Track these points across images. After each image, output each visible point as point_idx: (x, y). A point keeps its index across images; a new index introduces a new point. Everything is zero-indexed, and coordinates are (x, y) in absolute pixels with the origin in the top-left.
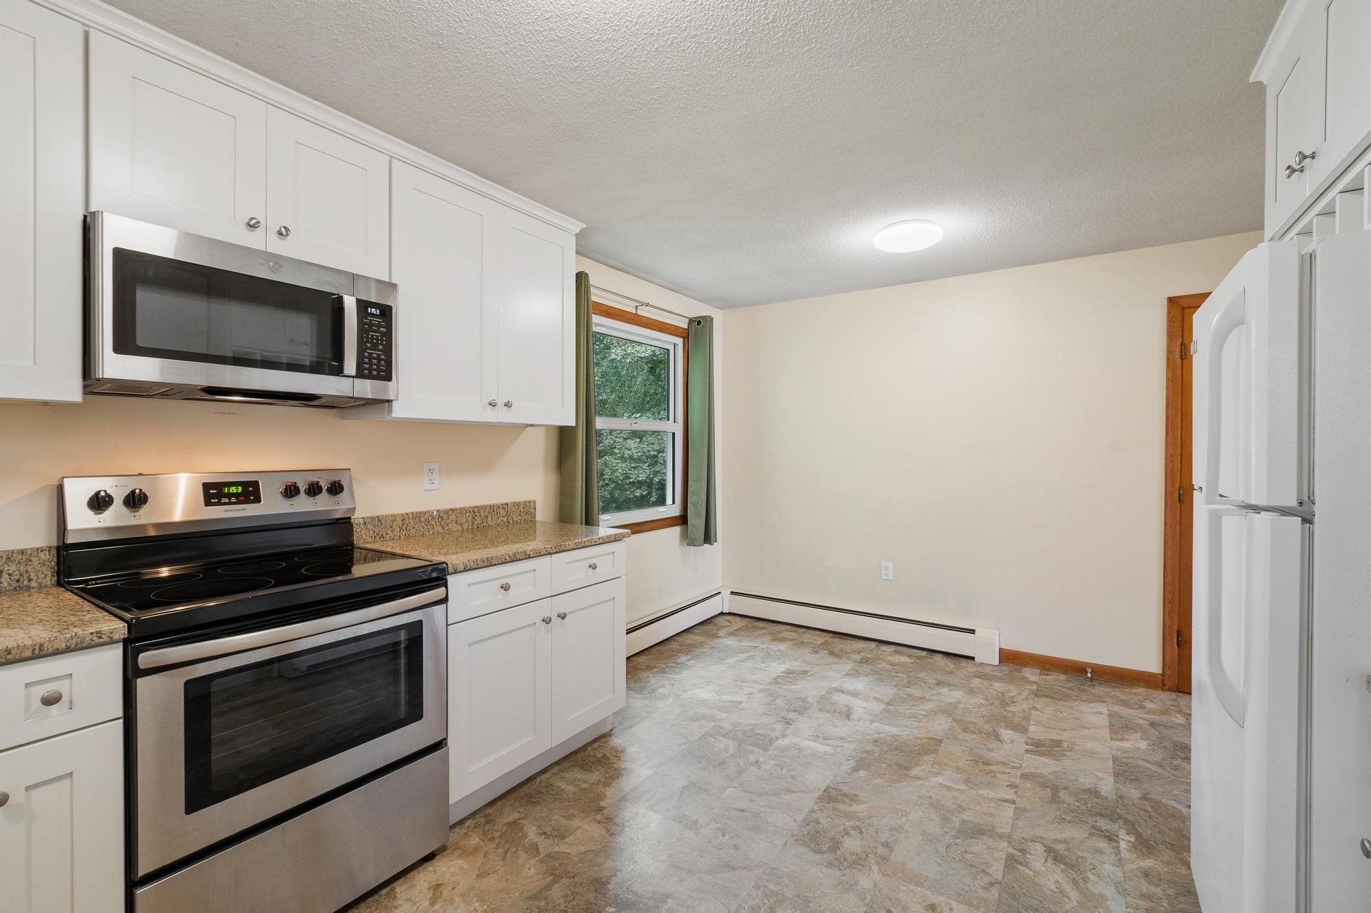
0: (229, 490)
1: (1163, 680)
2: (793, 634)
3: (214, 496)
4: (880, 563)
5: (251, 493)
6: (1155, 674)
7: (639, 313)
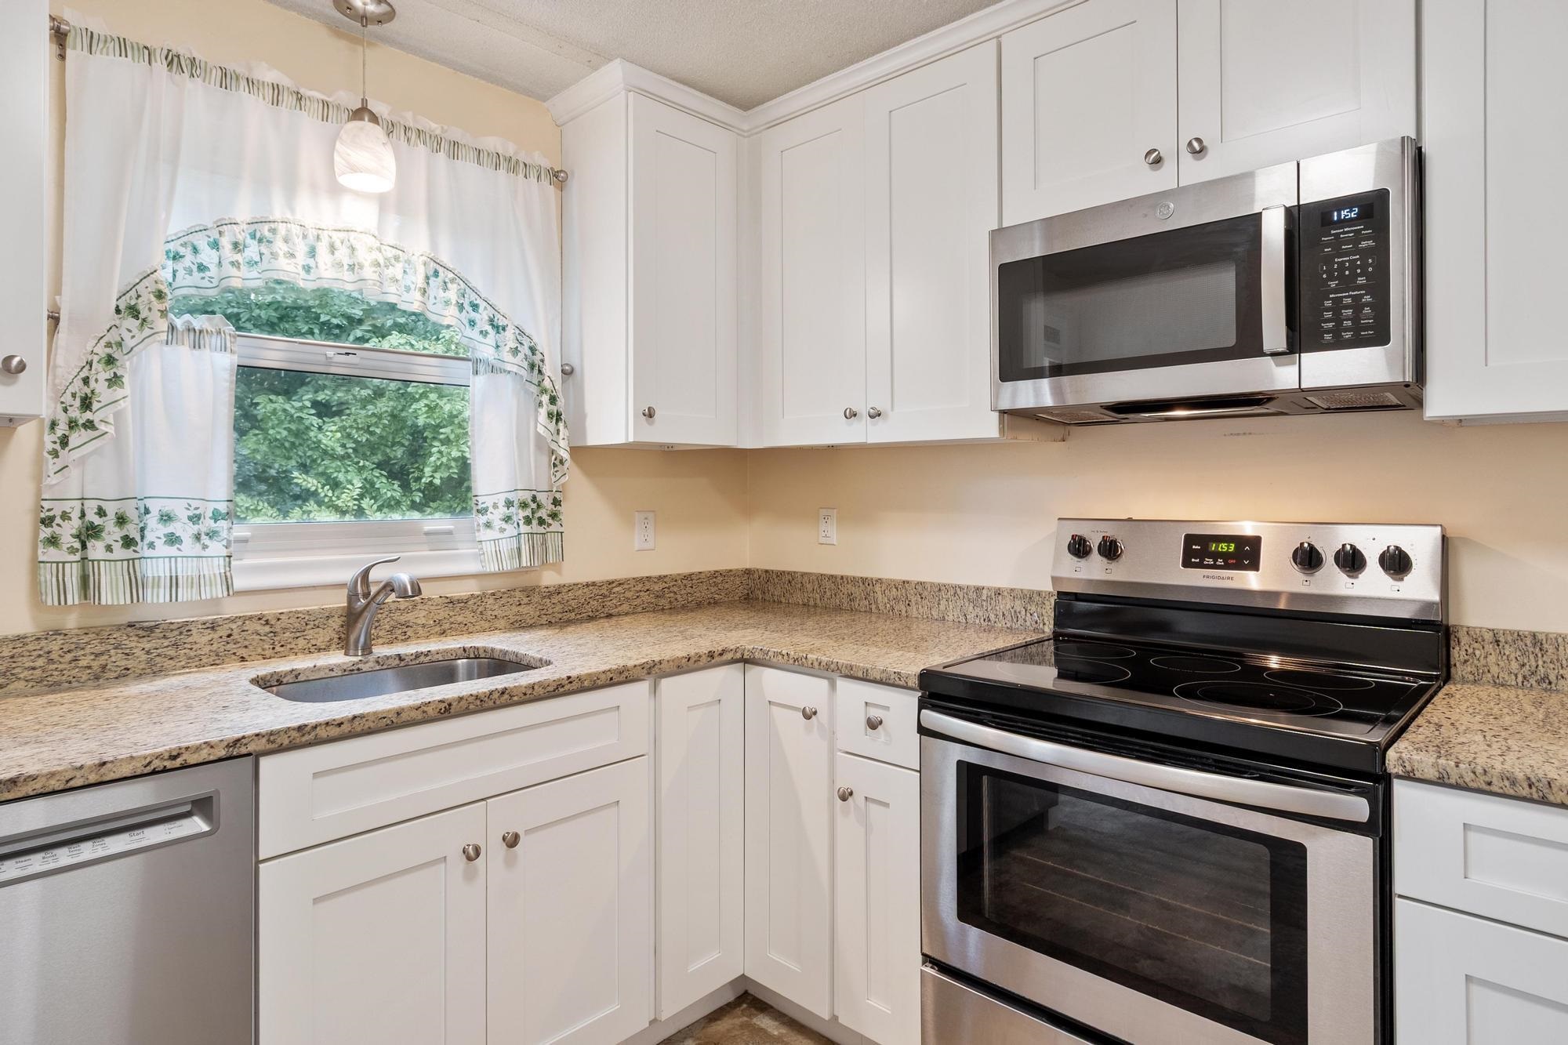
0: (1217, 547)
3: (1196, 554)
5: (1247, 555)
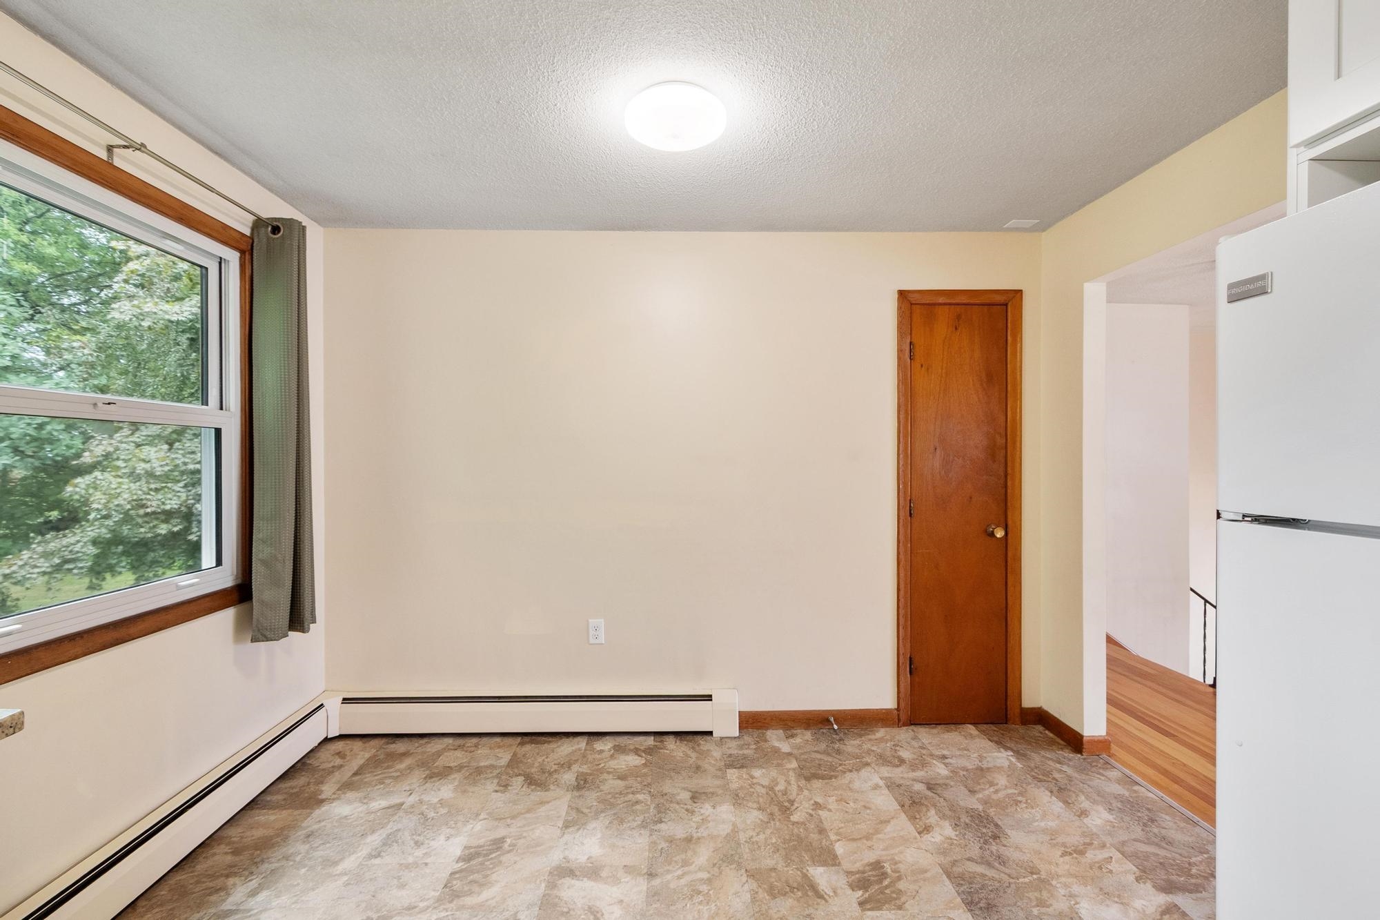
1: (898, 715)
2: (459, 754)
4: (588, 621)
6: (891, 709)
7: (117, 162)
